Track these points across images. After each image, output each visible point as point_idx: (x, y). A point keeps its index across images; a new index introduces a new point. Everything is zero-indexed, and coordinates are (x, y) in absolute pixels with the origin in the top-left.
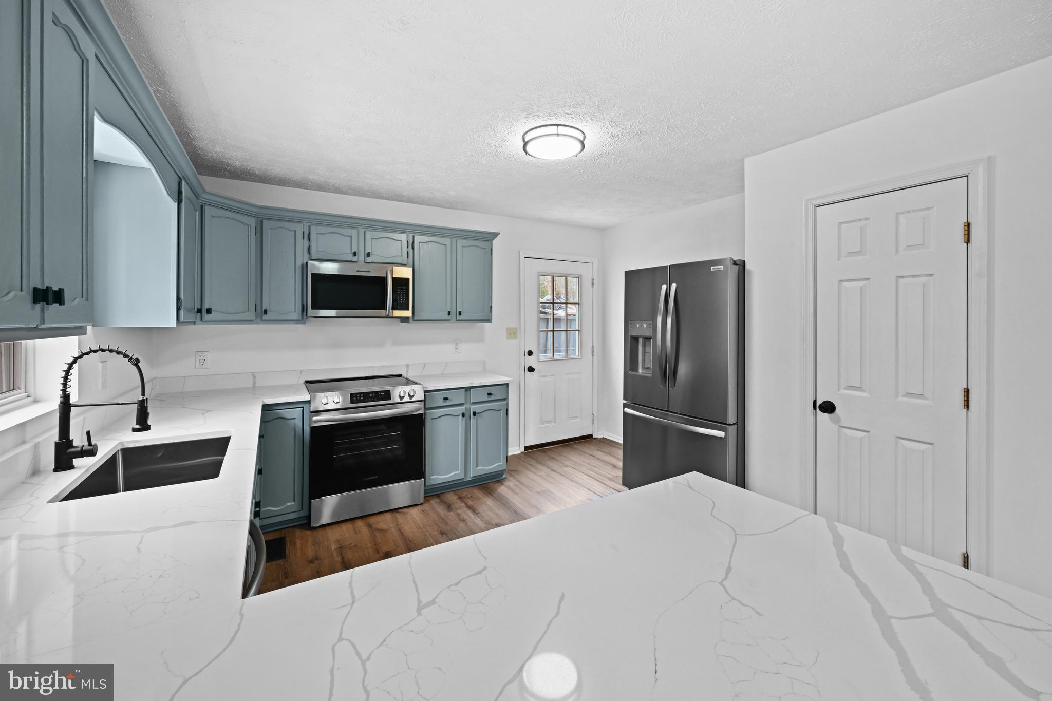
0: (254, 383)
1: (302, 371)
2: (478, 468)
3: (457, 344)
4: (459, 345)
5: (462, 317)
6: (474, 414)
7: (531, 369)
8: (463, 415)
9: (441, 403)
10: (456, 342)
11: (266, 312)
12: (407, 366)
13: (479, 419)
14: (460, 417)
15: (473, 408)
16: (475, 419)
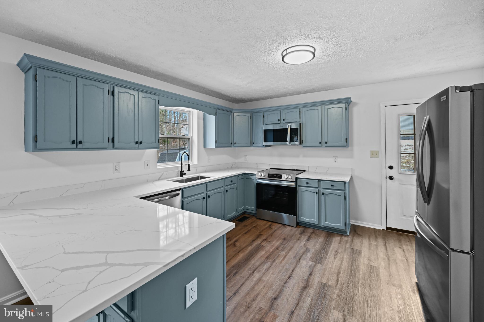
0: (257, 167)
1: (270, 164)
2: (326, 222)
3: (335, 158)
4: (337, 159)
5: (327, 145)
6: (323, 194)
7: (391, 178)
8: (317, 193)
9: (306, 185)
10: (335, 157)
11: (253, 143)
12: (309, 167)
13: (327, 197)
14: (315, 193)
15: (323, 190)
16: (324, 197)
